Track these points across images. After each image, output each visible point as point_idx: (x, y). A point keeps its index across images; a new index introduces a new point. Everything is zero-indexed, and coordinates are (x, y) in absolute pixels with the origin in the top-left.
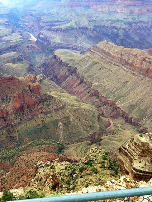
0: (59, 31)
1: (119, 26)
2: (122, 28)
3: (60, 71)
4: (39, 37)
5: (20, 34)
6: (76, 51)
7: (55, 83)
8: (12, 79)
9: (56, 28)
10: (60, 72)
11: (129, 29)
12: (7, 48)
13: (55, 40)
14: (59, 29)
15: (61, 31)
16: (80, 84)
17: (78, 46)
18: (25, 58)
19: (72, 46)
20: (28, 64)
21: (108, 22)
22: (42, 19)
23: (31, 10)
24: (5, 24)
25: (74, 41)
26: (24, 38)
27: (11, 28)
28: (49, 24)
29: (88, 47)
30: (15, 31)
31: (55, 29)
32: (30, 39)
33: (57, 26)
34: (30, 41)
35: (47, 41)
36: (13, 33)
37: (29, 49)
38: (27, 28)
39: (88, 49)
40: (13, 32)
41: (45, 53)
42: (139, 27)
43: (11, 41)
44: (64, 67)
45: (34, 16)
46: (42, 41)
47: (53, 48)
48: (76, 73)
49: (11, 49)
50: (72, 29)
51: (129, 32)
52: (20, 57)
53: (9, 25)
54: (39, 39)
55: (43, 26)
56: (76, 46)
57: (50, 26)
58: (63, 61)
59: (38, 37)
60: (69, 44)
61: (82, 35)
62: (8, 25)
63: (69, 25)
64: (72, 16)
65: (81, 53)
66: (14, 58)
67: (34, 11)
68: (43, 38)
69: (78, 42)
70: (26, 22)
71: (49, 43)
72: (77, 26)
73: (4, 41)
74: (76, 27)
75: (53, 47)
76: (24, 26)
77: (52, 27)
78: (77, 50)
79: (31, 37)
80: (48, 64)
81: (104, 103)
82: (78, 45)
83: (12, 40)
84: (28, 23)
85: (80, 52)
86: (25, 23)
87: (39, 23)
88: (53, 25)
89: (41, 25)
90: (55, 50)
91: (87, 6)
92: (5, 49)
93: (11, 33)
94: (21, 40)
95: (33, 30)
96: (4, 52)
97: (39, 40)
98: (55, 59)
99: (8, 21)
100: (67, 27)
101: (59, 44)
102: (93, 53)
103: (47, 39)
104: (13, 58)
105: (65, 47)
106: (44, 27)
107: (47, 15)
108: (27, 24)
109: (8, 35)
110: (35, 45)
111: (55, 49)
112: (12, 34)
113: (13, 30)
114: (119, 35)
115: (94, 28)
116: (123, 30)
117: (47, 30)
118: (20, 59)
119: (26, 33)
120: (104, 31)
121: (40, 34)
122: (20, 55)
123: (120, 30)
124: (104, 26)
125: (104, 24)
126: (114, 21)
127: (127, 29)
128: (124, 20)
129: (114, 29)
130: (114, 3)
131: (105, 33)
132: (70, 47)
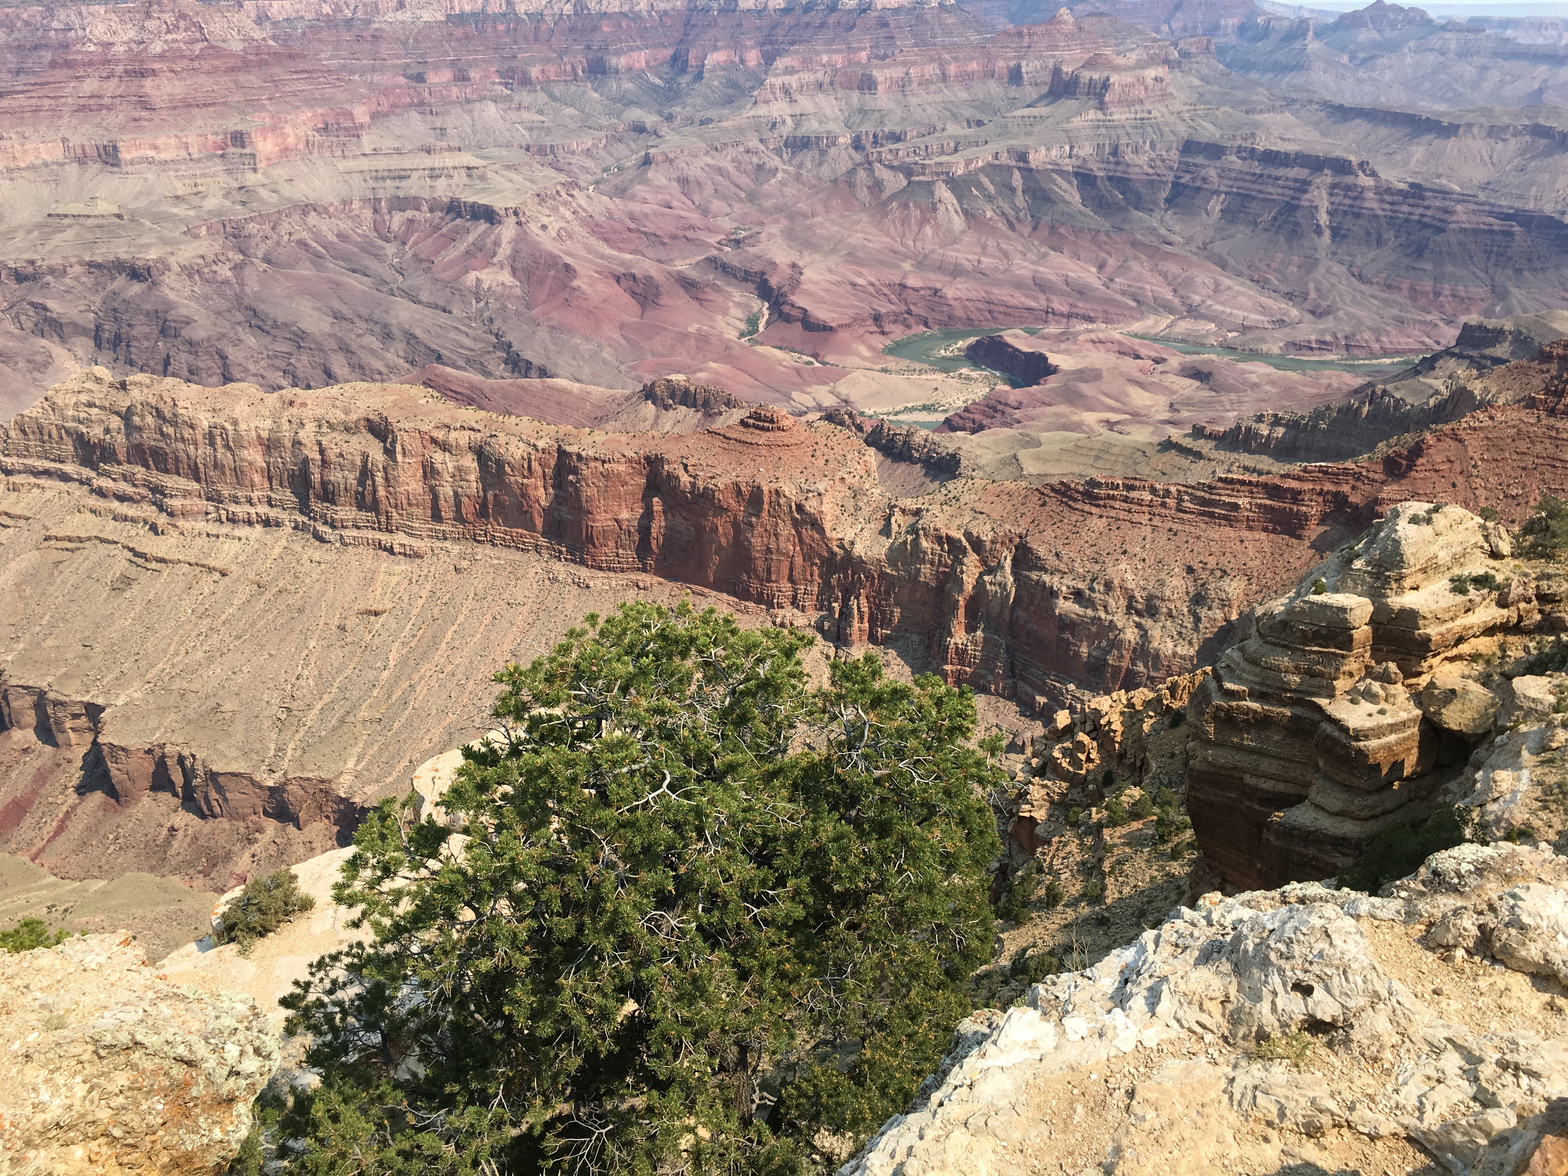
1: (152, 255)
2: (176, 268)
11: (237, 268)
21: (57, 239)
42: (302, 243)
51: (242, 284)
114: (170, 317)
116: (190, 276)
120: (37, 306)
123: (169, 279)
124: (30, 269)
125: (27, 256)
126: (100, 226)
127: (214, 268)
128: (175, 210)
129: (113, 279)
130: (52, 102)
131: (54, 316)
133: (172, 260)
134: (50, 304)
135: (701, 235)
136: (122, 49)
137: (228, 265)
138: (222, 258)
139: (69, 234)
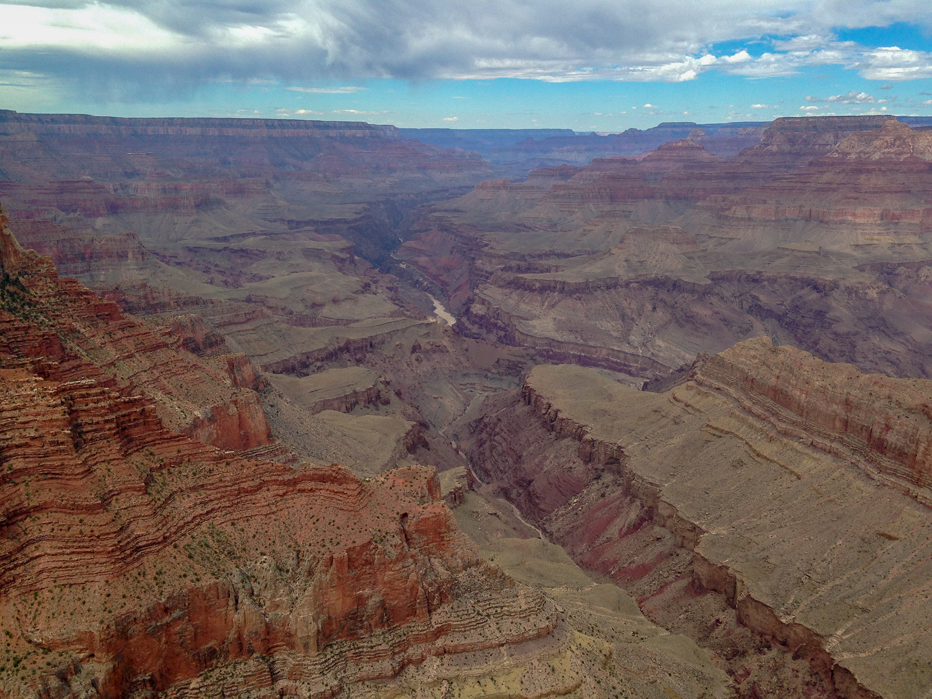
0: (552, 289)
1: (830, 278)
2: (842, 287)
3: (545, 458)
4: (467, 312)
5: (391, 299)
6: (622, 376)
7: (517, 513)
8: (333, 480)
9: (539, 281)
10: (548, 465)
11: (882, 293)
12: (331, 348)
13: (534, 327)
14: (553, 284)
15: (562, 291)
16: (636, 527)
17: (633, 355)
18: (398, 394)
19: (604, 352)
20: (409, 418)
21: (778, 262)
22: (487, 245)
23: (446, 211)
24: (337, 257)
25: (615, 334)
26: (404, 315)
27: (357, 275)
28: (514, 263)
29: (682, 363)
30: (373, 287)
31: (538, 285)
32: (431, 320)
33: (548, 270)
34: (429, 324)
35: (500, 328)
36: (363, 293)
37: (422, 356)
38: (421, 276)
39: (681, 370)
40: (366, 287)
41: (486, 376)
43: (352, 325)
44: (567, 441)
45: (453, 233)
46: (476, 326)
47: (522, 357)
48: (619, 473)
49: (346, 356)
50: (612, 285)
51: (882, 303)
52: (381, 387)
53: (352, 261)
54: (464, 319)
55: (489, 269)
56: (622, 355)
57: (519, 269)
58: (560, 415)
59: (464, 312)
60: (592, 343)
61: (654, 308)
62: (348, 262)
63: (598, 271)
64: (611, 236)
65: (645, 387)
66: (355, 392)
67: (456, 214)
68: (482, 317)
69: (632, 338)
70: (420, 252)
71: (508, 338)
72: (632, 275)
73: (327, 322)
74: (625, 278)
75: (524, 353)
76: (413, 267)
77: (525, 276)
78: (630, 373)
79: (435, 311)
80: (496, 425)
81: (761, 635)
82: (632, 351)
83: (356, 318)
84: (428, 256)
85: (641, 382)
86: (417, 259)
87: (474, 259)
88: (528, 270)
89: (482, 266)
90: (530, 369)
91: (677, 197)
92: (323, 355)
93: (356, 292)
94: (391, 320)
95: (444, 284)
96: (319, 364)
97: (467, 324)
98: (529, 403)
99: (349, 248)
100: (587, 277)
101: (551, 342)
102: (703, 389)
103: (500, 323)
104: (349, 391)
105: (574, 356)
106: (491, 274)
107: (507, 230)
108: (423, 260)
109: (342, 298)
110: (445, 342)
111: (530, 363)
112: (361, 297)
113: (367, 280)
114: (827, 315)
115: (709, 282)
116: (850, 293)
117: (500, 287)
118: (378, 397)
119: (417, 294)
120: (754, 297)
121: (471, 301)
122: (382, 379)
123: (836, 294)
124: (758, 277)
125: (757, 269)
126: (804, 257)
127: (867, 291)
128: (854, 253)
129: (802, 288)
130: (802, 185)
131: (762, 304)
132: (595, 356)
133: (841, 283)
134: (762, 297)
136: (854, 157)
137: (877, 290)
138: (875, 286)
139: (785, 260)
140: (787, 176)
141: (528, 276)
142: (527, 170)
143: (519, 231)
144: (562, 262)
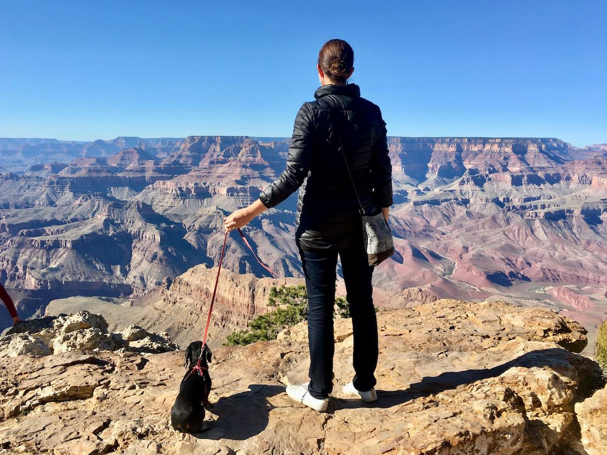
6: (115, 299)
15: (65, 247)
17: (120, 285)
19: (100, 285)
25: (106, 272)
28: (25, 231)
35: (19, 278)
56: (112, 286)
60: (89, 280)
63: (90, 231)
64: (96, 207)
65: (132, 305)
69: (118, 274)
77: (35, 238)
82: (119, 282)
85: (129, 302)
88: (38, 234)
90: (48, 303)
100: (82, 236)
101: (59, 283)
105: (78, 290)
106: (8, 239)
107: (17, 207)
111: (47, 299)
117: (16, 248)
132: (94, 288)
135: (431, 234)
140: (199, 170)
141: (38, 239)
142: (27, 166)
143: (26, 208)
144: (62, 227)
